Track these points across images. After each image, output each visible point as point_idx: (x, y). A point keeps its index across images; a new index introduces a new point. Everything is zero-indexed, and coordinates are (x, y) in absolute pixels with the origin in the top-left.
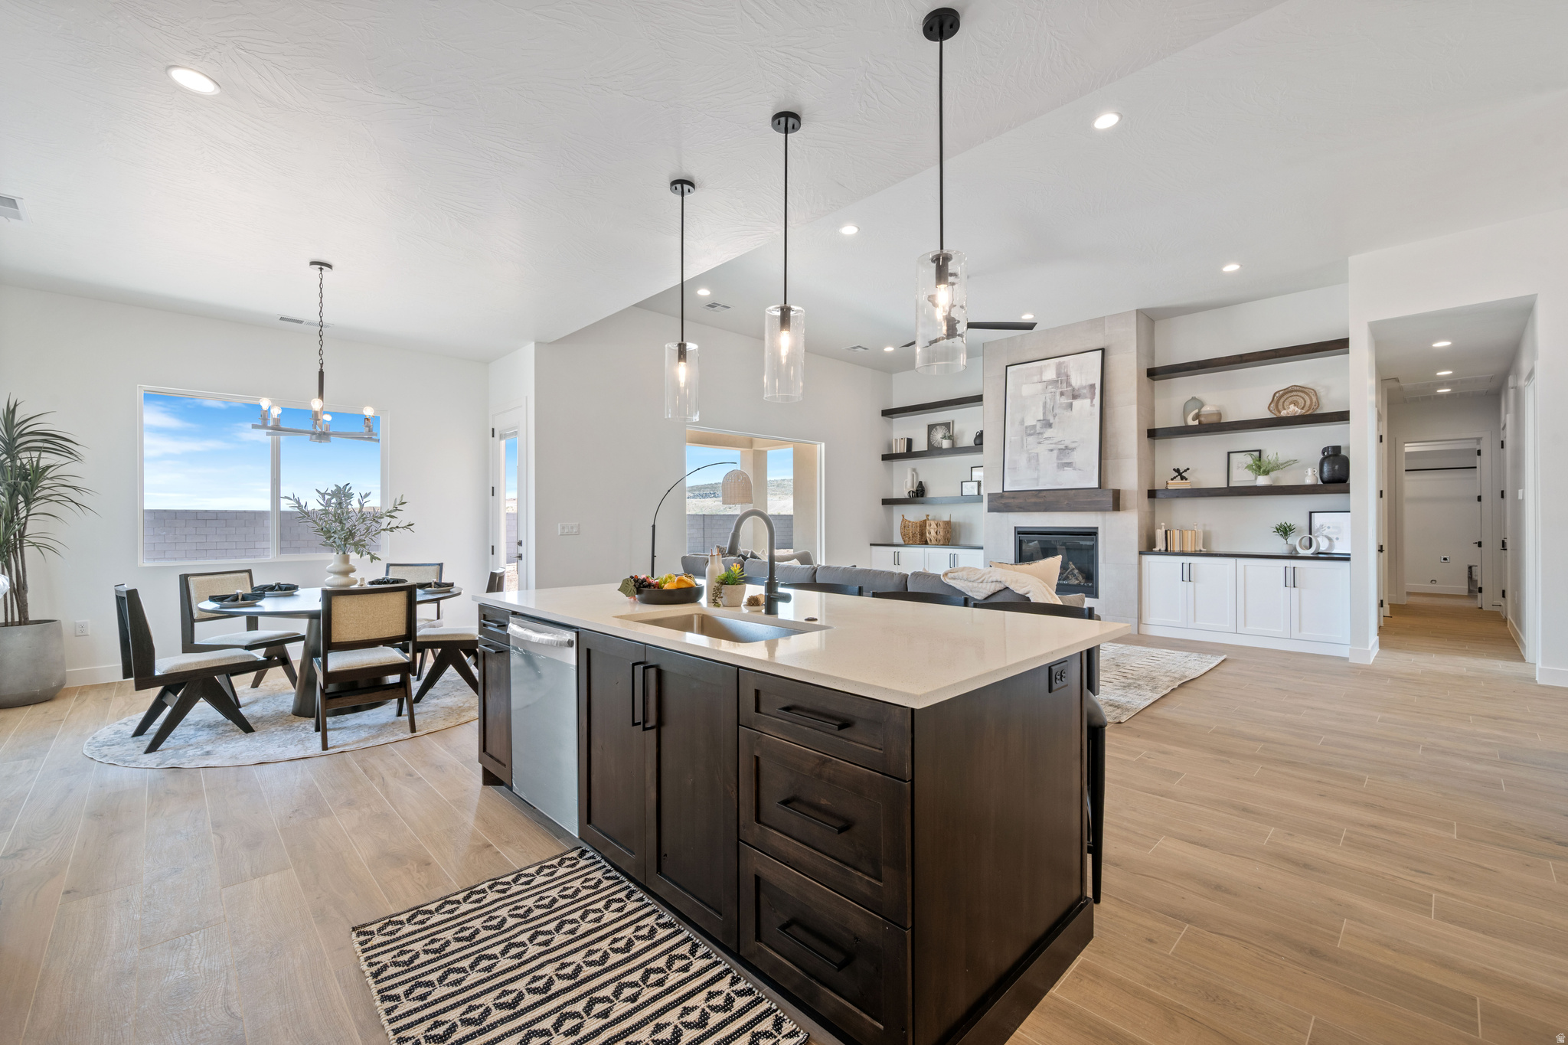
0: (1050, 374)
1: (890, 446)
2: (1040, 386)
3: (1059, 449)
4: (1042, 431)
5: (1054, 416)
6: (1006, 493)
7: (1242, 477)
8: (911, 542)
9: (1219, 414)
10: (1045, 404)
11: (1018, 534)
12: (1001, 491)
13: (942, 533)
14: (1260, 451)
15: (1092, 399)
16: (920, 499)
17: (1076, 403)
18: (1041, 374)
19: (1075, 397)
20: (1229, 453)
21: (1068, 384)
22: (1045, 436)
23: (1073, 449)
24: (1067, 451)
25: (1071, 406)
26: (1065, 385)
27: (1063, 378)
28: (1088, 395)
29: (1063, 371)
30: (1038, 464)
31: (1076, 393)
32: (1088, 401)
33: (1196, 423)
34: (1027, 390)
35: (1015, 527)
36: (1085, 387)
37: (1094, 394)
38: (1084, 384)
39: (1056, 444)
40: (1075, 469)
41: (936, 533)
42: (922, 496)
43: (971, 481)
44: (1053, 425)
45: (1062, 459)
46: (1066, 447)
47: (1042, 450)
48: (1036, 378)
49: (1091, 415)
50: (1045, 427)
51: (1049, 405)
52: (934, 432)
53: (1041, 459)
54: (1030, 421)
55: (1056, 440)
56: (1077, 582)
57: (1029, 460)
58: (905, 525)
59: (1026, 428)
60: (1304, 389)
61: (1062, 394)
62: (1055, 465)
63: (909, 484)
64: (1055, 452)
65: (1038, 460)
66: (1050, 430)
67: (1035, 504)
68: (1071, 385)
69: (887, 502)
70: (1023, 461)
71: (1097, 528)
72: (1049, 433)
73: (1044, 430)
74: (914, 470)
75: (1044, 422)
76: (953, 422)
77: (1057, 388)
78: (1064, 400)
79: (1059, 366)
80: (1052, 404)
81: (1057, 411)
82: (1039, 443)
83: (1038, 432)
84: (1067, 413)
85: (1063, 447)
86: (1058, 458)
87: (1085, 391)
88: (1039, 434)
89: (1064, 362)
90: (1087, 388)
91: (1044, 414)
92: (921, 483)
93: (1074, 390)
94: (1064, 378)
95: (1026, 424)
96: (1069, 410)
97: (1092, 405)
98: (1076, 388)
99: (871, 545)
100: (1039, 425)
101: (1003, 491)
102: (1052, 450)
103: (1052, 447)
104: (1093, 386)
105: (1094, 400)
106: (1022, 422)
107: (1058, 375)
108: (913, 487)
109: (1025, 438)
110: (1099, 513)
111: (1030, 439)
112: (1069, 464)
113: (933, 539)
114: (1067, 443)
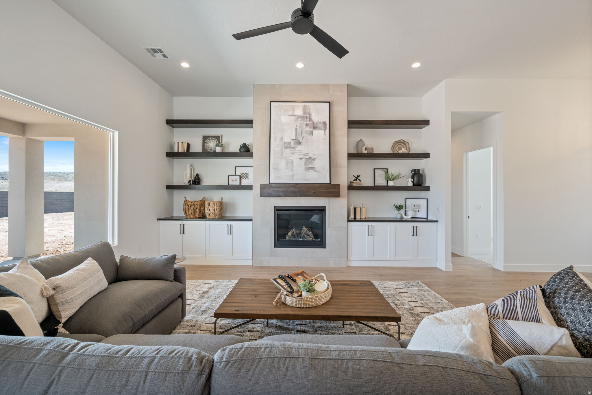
0: (299, 112)
1: (172, 147)
2: (293, 118)
3: (306, 159)
4: (294, 146)
5: (303, 138)
6: (272, 184)
7: (381, 181)
8: (192, 217)
9: (372, 149)
10: (296, 129)
11: (276, 211)
12: (268, 183)
13: (218, 210)
14: (387, 169)
15: (325, 130)
16: (197, 186)
17: (315, 132)
18: (293, 111)
19: (314, 128)
20: (374, 169)
21: (311, 119)
22: (297, 149)
23: (314, 159)
24: (311, 160)
25: (312, 133)
26: (308, 120)
27: (306, 116)
28: (322, 128)
29: (307, 111)
30: (293, 167)
31: (315, 126)
32: (322, 131)
33: (366, 152)
34: (284, 119)
35: (275, 206)
36: (320, 123)
37: (326, 128)
38: (320, 121)
39: (304, 155)
40: (316, 171)
41: (214, 210)
42: (199, 184)
43: (235, 176)
44: (302, 144)
45: (307, 165)
46: (310, 157)
47: (295, 158)
48: (290, 113)
49: (324, 140)
50: (297, 144)
51: (299, 131)
52: (207, 141)
53: (295, 164)
54: (287, 139)
55: (304, 153)
56: (311, 239)
57: (287, 164)
58: (186, 204)
59: (285, 143)
60: (404, 142)
61: (307, 125)
62: (304, 168)
63: (188, 175)
64: (304, 160)
65: (292, 164)
66: (300, 146)
67: (293, 192)
68: (312, 121)
69: (170, 187)
70: (283, 164)
71: (325, 207)
72: (299, 148)
73: (296, 146)
74: (191, 166)
75: (296, 141)
76: (222, 136)
77: (304, 121)
78: (308, 129)
79: (305, 108)
80: (301, 130)
81: (304, 135)
82: (293, 154)
83: (292, 147)
84: (310, 137)
85: (308, 157)
86: (305, 164)
87: (320, 125)
88: (293, 148)
89: (308, 106)
90: (322, 124)
91: (296, 136)
92: (197, 175)
93: (314, 123)
94: (308, 116)
95: (284, 141)
96: (311, 135)
97: (325, 134)
98: (315, 123)
99: (158, 219)
100: (293, 143)
101: (270, 183)
102: (301, 159)
103: (301, 157)
104: (325, 123)
105: (326, 131)
106: (282, 139)
107: (304, 113)
108: (191, 177)
109: (284, 150)
110: (326, 198)
111: (287, 150)
112: (312, 168)
113: (211, 214)
114: (311, 155)
